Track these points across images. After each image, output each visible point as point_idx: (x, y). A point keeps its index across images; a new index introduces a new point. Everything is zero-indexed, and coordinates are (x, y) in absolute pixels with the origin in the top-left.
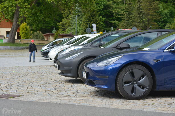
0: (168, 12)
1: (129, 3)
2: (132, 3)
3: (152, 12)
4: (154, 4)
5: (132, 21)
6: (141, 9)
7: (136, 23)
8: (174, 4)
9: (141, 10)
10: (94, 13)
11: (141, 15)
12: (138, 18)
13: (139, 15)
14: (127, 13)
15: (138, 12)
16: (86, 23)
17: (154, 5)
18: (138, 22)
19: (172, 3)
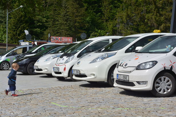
0: (90, 19)
1: (55, 9)
2: (57, 9)
3: (79, 19)
4: (81, 10)
5: (58, 29)
6: (68, 15)
7: (63, 31)
8: (94, 12)
9: (68, 17)
10: (22, 19)
11: (69, 22)
12: (65, 25)
13: (66, 22)
14: (53, 20)
15: (65, 18)
16: (12, 29)
17: (82, 12)
18: (65, 30)
19: (92, 11)
